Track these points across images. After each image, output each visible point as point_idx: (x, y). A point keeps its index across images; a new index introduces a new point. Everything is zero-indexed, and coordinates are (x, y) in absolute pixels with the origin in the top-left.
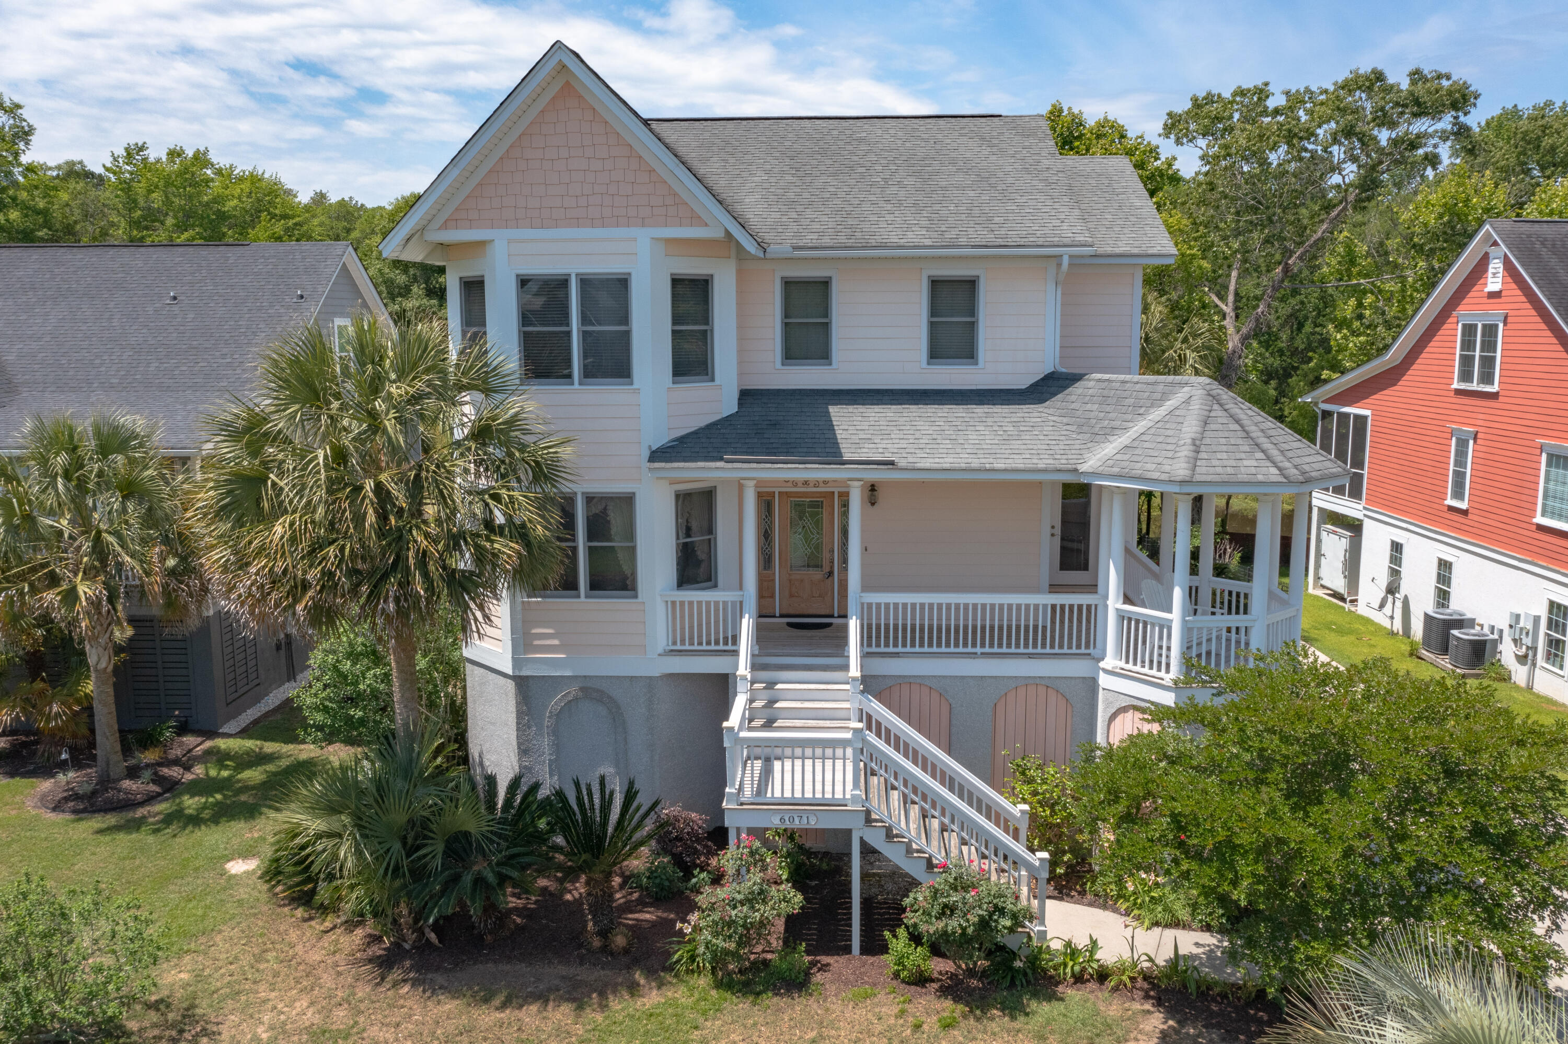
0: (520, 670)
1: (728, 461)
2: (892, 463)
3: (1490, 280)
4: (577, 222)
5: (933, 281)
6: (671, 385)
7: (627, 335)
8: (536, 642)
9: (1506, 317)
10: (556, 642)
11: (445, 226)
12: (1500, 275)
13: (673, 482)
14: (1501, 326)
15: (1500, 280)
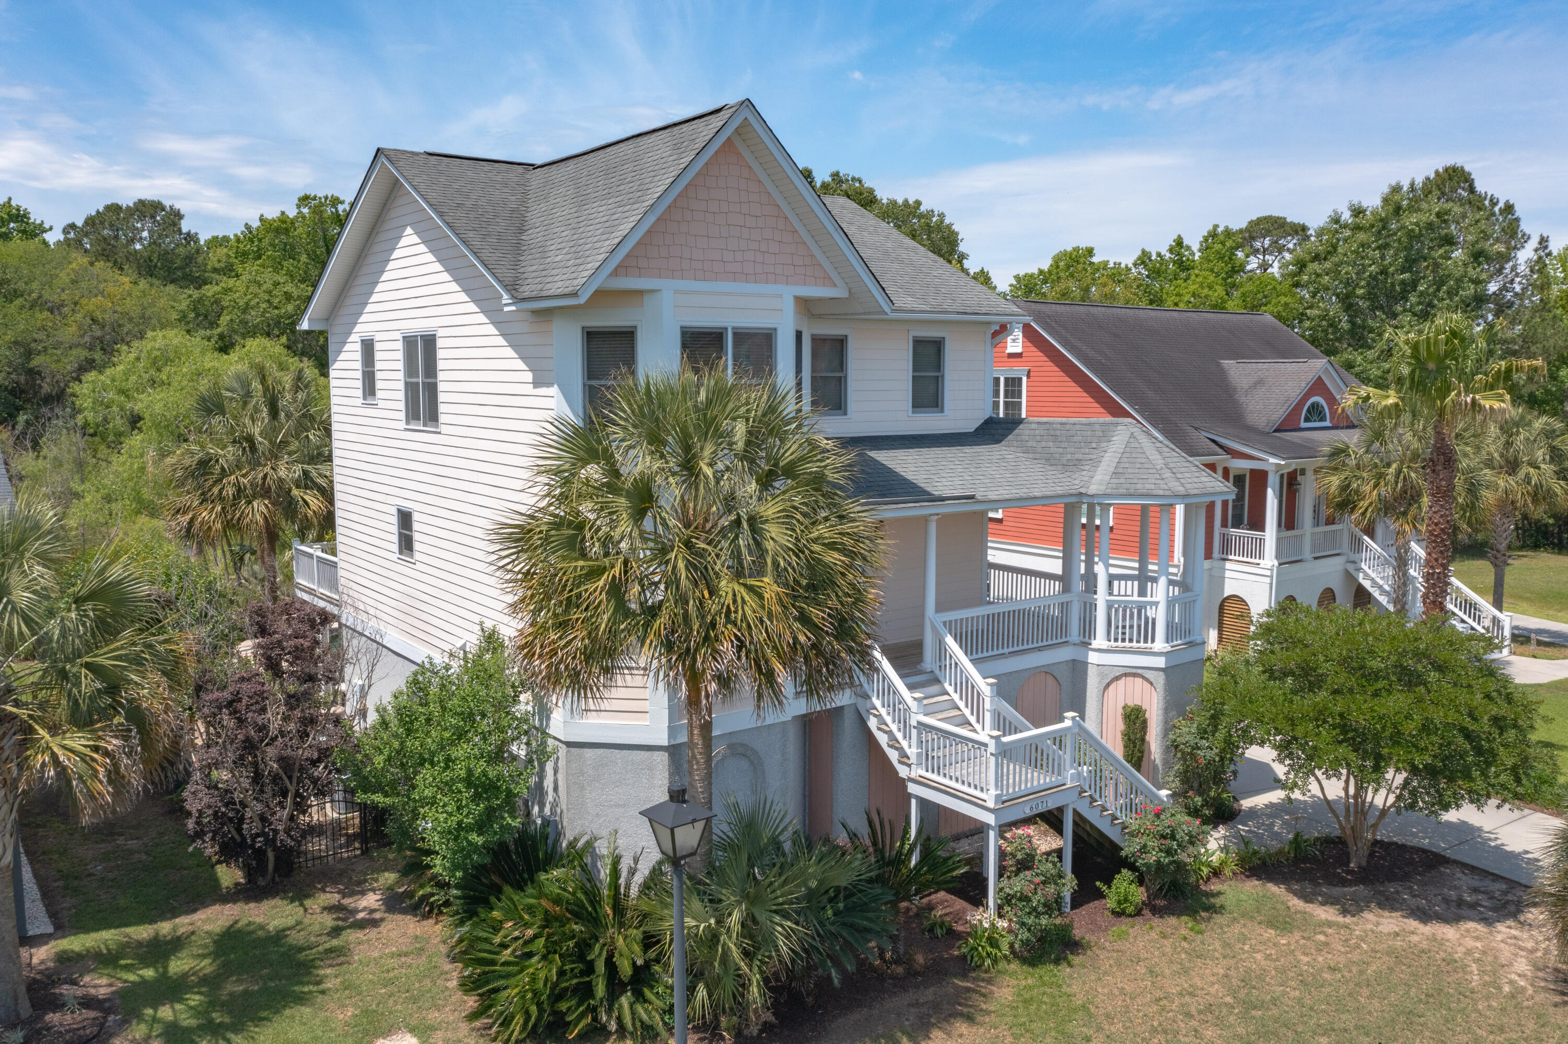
0: (675, 738)
2: (972, 497)
3: (1009, 344)
4: (734, 276)
5: (914, 341)
9: (1029, 372)
12: (1021, 341)
14: (1024, 379)
15: (1020, 344)
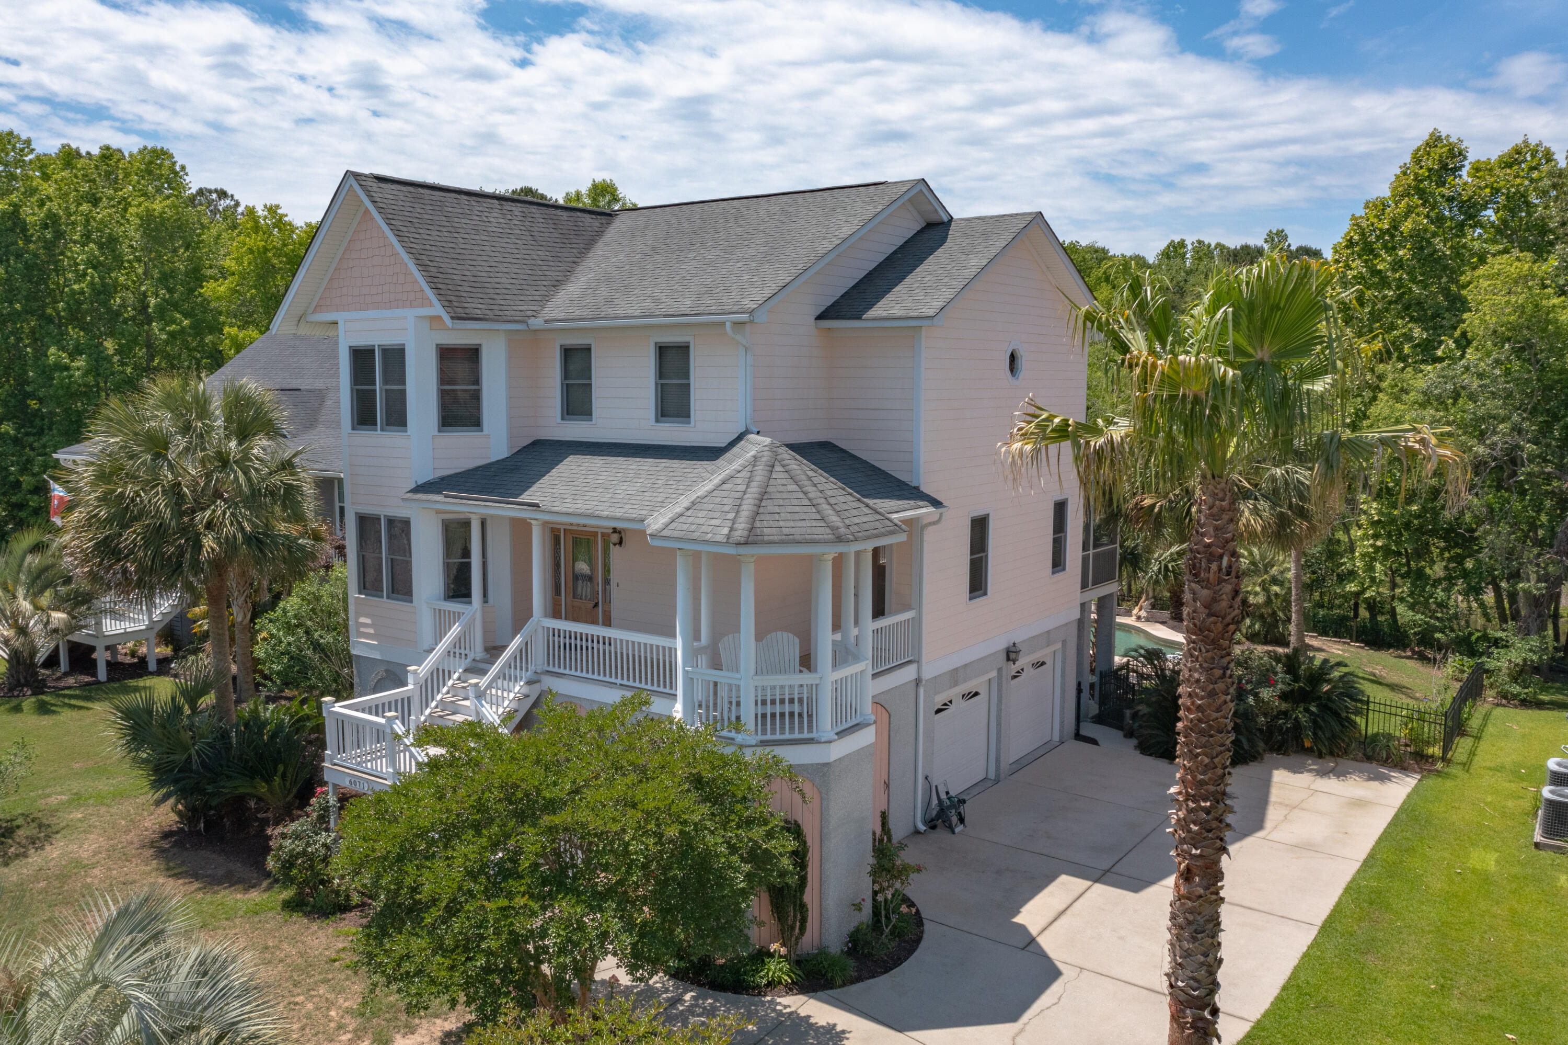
1: (446, 496)
2: (537, 505)
5: (660, 348)
6: (436, 433)
7: (403, 392)
8: (362, 629)
10: (371, 631)
11: (314, 312)
13: (438, 512)
